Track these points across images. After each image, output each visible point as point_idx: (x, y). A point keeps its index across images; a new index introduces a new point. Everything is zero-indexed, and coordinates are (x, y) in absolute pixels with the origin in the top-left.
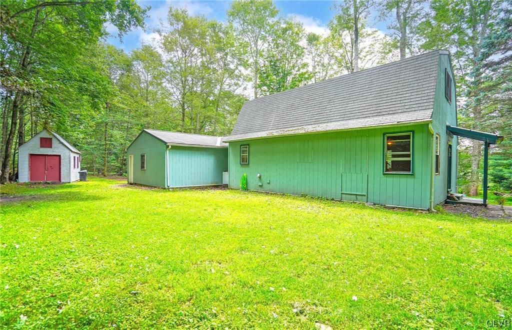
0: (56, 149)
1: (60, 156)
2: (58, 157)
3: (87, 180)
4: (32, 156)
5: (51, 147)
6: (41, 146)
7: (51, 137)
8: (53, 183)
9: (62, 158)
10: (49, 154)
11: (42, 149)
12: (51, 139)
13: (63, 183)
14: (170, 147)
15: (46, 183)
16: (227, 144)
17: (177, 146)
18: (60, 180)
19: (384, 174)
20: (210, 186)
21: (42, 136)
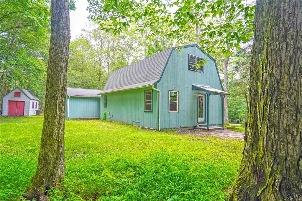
0: (22, 98)
1: (24, 102)
2: (23, 102)
3: (40, 115)
4: (10, 102)
5: (20, 97)
6: (15, 97)
7: (20, 91)
8: (20, 116)
9: (25, 103)
10: (19, 100)
11: (15, 98)
12: (20, 92)
13: (25, 116)
14: (69, 97)
15: (16, 116)
16: (100, 96)
17: (74, 97)
18: (24, 114)
19: (145, 111)
20: (95, 118)
21: (15, 91)
